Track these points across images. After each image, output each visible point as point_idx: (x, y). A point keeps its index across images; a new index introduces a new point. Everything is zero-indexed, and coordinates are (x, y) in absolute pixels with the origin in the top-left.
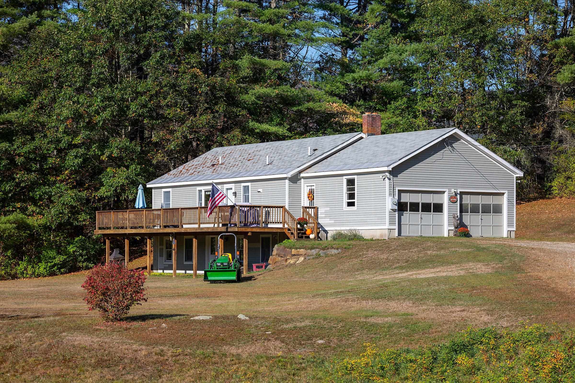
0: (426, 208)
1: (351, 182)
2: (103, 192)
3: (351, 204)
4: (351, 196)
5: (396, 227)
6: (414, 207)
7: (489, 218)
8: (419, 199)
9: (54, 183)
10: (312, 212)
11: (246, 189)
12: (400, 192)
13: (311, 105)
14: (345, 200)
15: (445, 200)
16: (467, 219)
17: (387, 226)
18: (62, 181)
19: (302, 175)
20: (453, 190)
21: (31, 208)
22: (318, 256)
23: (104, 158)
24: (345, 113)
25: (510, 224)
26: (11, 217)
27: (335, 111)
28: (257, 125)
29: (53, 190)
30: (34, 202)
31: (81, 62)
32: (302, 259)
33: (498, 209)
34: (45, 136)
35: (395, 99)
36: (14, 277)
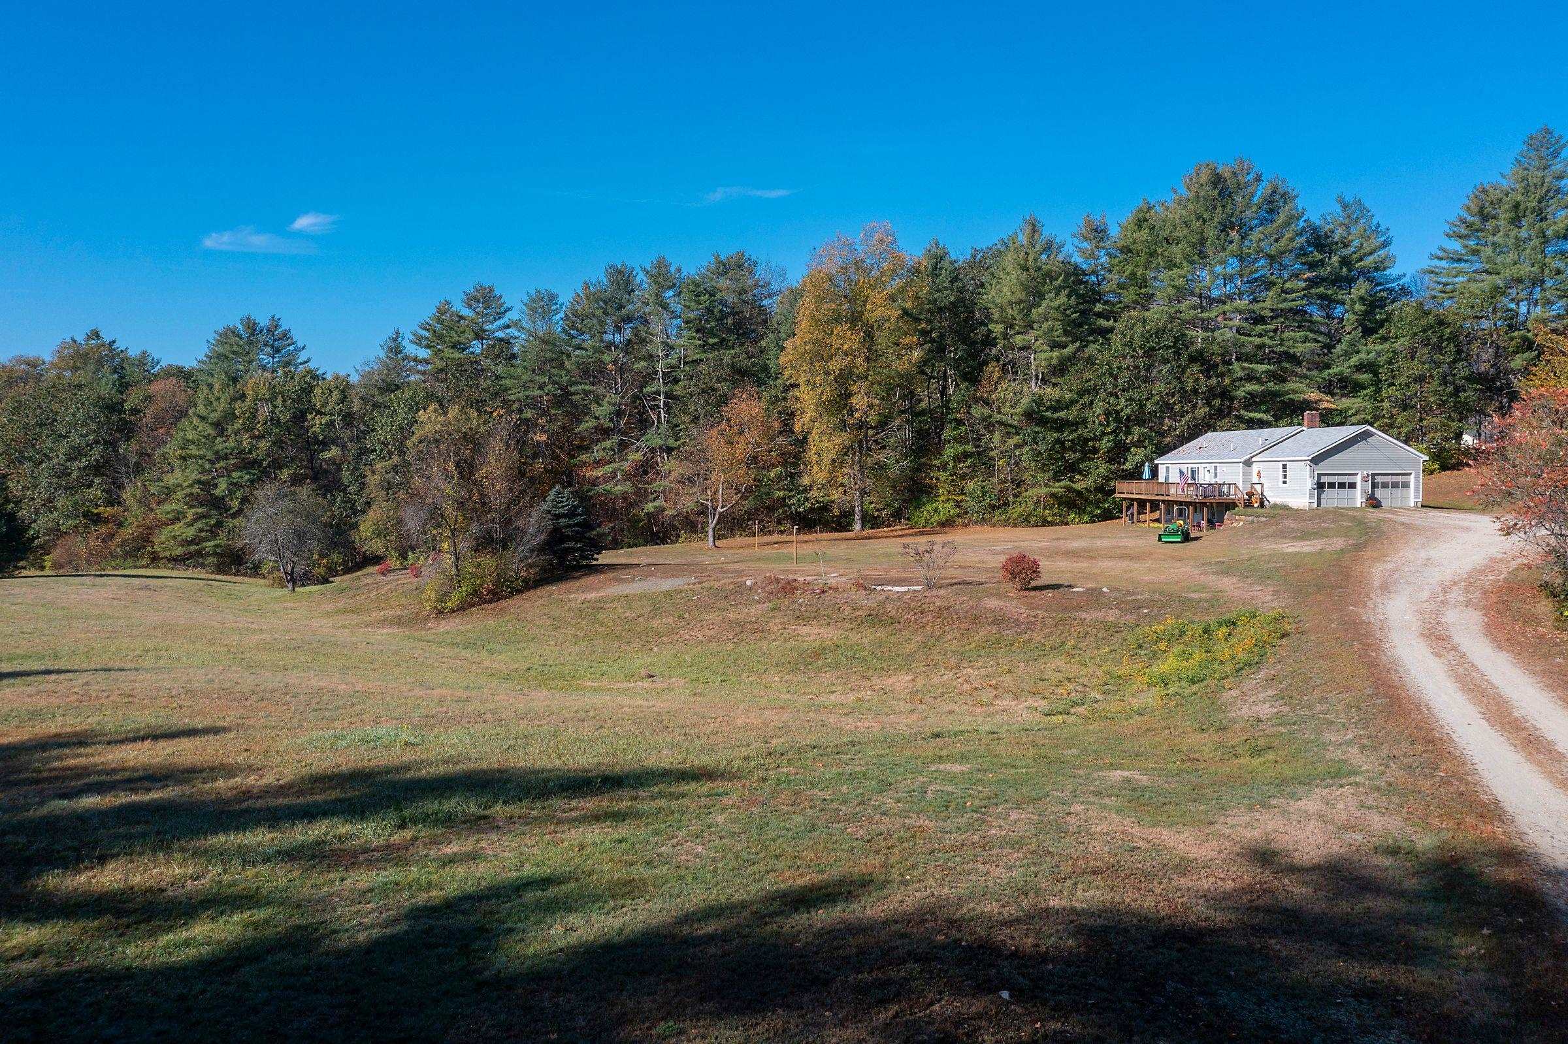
0: (1342, 485)
1: (1284, 466)
2: (1127, 466)
3: (1285, 482)
4: (1285, 477)
5: (1316, 501)
6: (1332, 485)
7: (1398, 492)
8: (1336, 479)
9: (1093, 459)
10: (1258, 487)
11: (1216, 467)
12: (1319, 475)
13: (1291, 396)
14: (1282, 479)
15: (1358, 480)
16: (1379, 493)
17: (1308, 500)
18: (1098, 458)
19: (1254, 459)
20: (1365, 472)
21: (1077, 477)
22: (1253, 522)
23: (1128, 441)
24: (1321, 400)
25: (1416, 496)
26: (1061, 484)
27: (1312, 399)
28: (1246, 413)
29: (1092, 464)
30: (1080, 473)
31: (1111, 375)
32: (1242, 523)
33: (1406, 485)
34: (1086, 427)
35: (1365, 389)
36: (1066, 524)
